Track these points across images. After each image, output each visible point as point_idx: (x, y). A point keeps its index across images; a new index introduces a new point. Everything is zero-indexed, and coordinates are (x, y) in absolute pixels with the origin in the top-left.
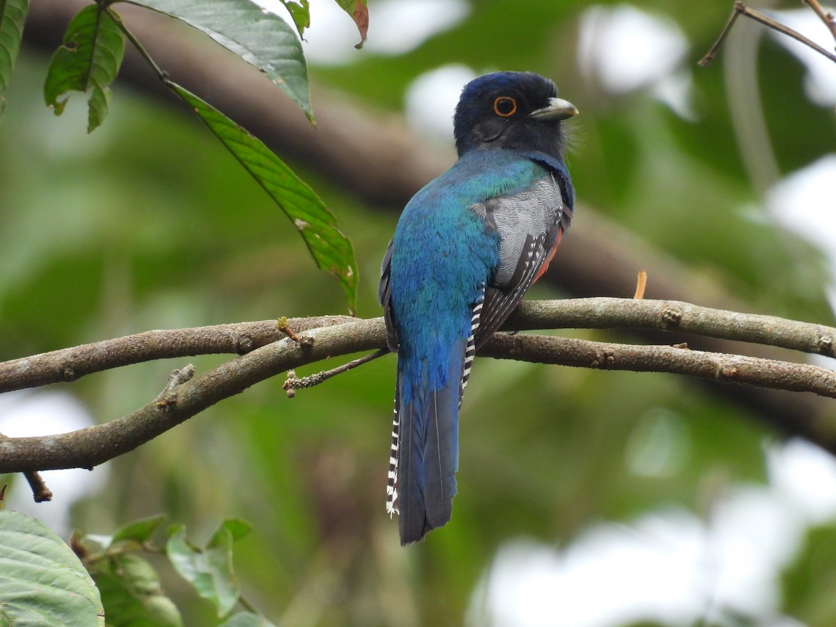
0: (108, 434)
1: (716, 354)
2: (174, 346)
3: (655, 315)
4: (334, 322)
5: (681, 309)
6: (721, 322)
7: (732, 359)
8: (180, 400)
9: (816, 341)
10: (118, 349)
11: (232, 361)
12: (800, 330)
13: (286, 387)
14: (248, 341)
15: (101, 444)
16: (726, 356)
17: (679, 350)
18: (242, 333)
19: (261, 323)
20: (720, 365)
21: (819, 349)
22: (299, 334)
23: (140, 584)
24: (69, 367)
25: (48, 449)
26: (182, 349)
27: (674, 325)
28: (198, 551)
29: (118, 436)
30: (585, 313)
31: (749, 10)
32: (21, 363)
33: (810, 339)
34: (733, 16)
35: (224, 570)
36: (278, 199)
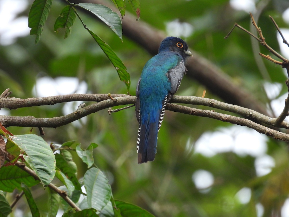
1: (222, 114)
2: (80, 98)
3: (207, 102)
4: (123, 96)
5: (214, 101)
6: (224, 106)
7: (226, 116)
8: (81, 112)
9: (248, 113)
10: (66, 97)
11: (95, 103)
12: (244, 110)
13: (109, 112)
14: (100, 99)
15: (59, 122)
16: (224, 115)
17: (212, 112)
18: (99, 96)
19: (104, 94)
20: (223, 117)
21: (249, 115)
22: (113, 98)
23: (67, 158)
24: (53, 101)
25: (45, 122)
26: (82, 99)
27: (211, 105)
28: (84, 150)
29: (64, 120)
30: (189, 100)
31: (238, 25)
32: (40, 99)
33: (247, 113)
34: (234, 26)
35: (90, 156)
36: (112, 61)
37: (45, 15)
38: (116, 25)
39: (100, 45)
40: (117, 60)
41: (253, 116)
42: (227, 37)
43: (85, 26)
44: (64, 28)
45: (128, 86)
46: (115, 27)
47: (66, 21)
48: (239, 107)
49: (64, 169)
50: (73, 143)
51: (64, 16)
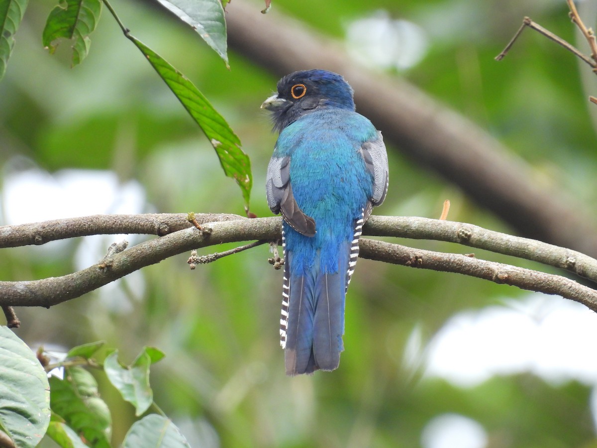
0: (62, 284)
1: (494, 263)
2: (114, 226)
3: (453, 233)
4: (227, 219)
5: (472, 230)
6: (499, 241)
7: (505, 268)
8: (115, 264)
9: (565, 260)
11: (154, 240)
12: (553, 251)
13: (190, 262)
14: (166, 227)
15: (57, 291)
16: (501, 265)
17: (469, 258)
18: (162, 221)
19: (176, 215)
20: (496, 271)
21: (566, 266)
22: (202, 225)
23: (83, 388)
24: (39, 234)
25: (19, 291)
26: (119, 228)
27: (465, 241)
28: (126, 368)
29: (69, 286)
30: (404, 227)
31: (533, 24)
32: (5, 229)
33: (560, 258)
34: (522, 27)
35: (143, 383)
36: (201, 124)
37: (19, 4)
38: (209, 22)
39: (168, 81)
40: (214, 120)
41: (576, 266)
42: (503, 56)
43: (126, 32)
44: (70, 37)
45: (247, 188)
46: (208, 29)
47: (73, 19)
48: (540, 243)
49: (74, 419)
50: (98, 347)
51: (69, 6)
